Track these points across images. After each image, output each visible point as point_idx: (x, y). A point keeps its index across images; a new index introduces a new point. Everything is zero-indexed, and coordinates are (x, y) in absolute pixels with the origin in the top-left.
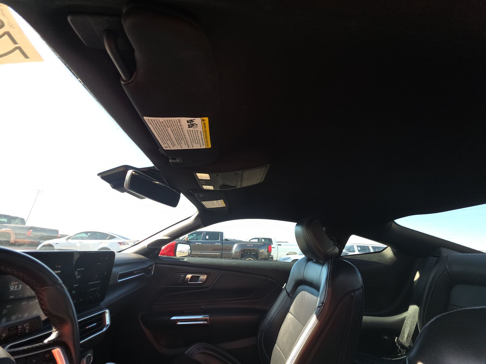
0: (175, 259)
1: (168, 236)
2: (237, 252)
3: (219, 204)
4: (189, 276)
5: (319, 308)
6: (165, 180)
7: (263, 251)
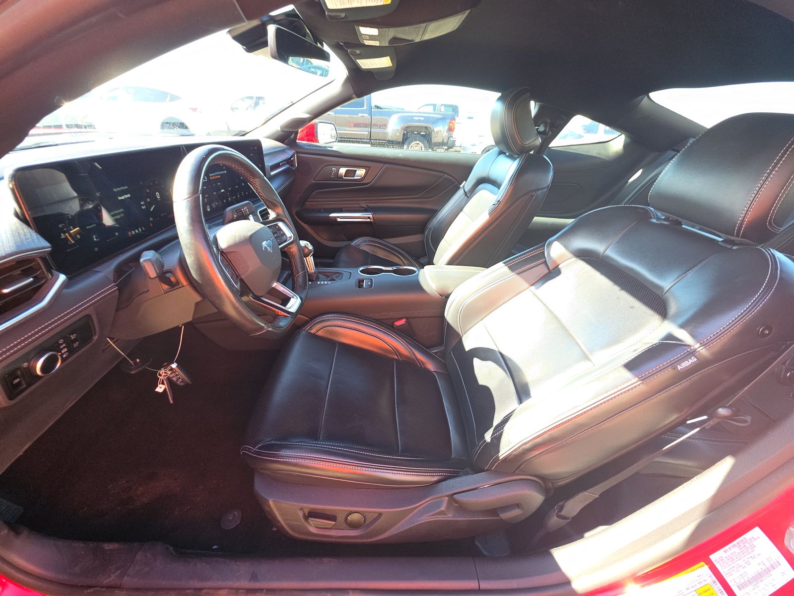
0: (316, 146)
1: (308, 114)
2: (395, 130)
3: (385, 62)
4: (343, 171)
5: (494, 206)
6: (308, 31)
7: (440, 131)
